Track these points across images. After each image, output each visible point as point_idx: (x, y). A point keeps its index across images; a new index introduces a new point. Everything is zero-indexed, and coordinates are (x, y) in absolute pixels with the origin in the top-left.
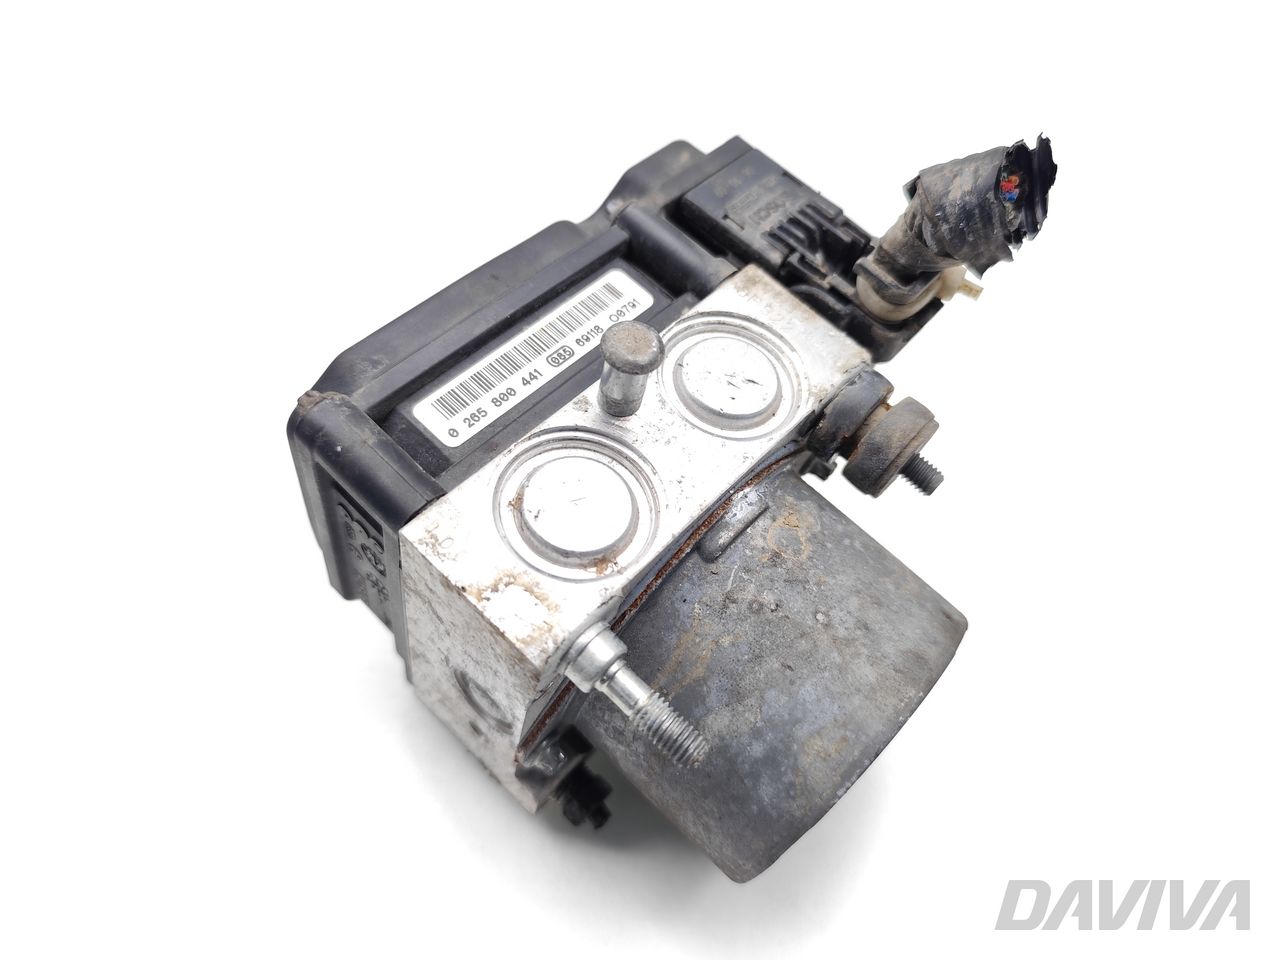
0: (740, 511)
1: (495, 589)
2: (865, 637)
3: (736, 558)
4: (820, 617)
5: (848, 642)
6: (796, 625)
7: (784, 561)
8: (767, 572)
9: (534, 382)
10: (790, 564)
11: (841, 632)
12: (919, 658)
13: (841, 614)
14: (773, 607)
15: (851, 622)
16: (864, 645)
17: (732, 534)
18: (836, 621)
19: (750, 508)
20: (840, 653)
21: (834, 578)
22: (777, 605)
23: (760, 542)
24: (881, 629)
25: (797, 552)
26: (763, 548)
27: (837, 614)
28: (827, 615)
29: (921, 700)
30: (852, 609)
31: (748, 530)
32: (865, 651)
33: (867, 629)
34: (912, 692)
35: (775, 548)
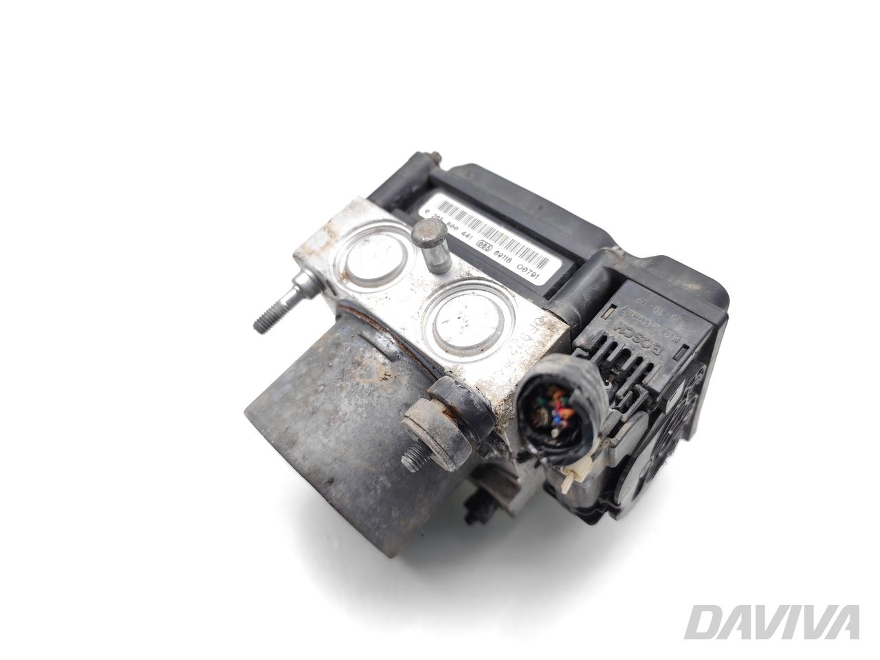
0: (383, 340)
1: (329, 232)
2: (308, 412)
3: (359, 343)
4: (322, 387)
5: (306, 403)
6: (319, 377)
7: (356, 368)
8: (350, 360)
9: (464, 237)
10: (354, 371)
11: (312, 399)
12: (293, 443)
13: (322, 399)
14: (330, 364)
15: (317, 404)
16: (303, 411)
17: (368, 337)
18: (319, 396)
19: (385, 346)
20: (301, 399)
21: (346, 397)
22: (331, 366)
23: (367, 355)
24: (313, 422)
25: (361, 376)
26: (364, 357)
27: (323, 396)
28: (322, 391)
29: (270, 442)
30: (325, 405)
31: (375, 349)
32: (300, 411)
33: (313, 413)
34: (275, 436)
35: (364, 363)
